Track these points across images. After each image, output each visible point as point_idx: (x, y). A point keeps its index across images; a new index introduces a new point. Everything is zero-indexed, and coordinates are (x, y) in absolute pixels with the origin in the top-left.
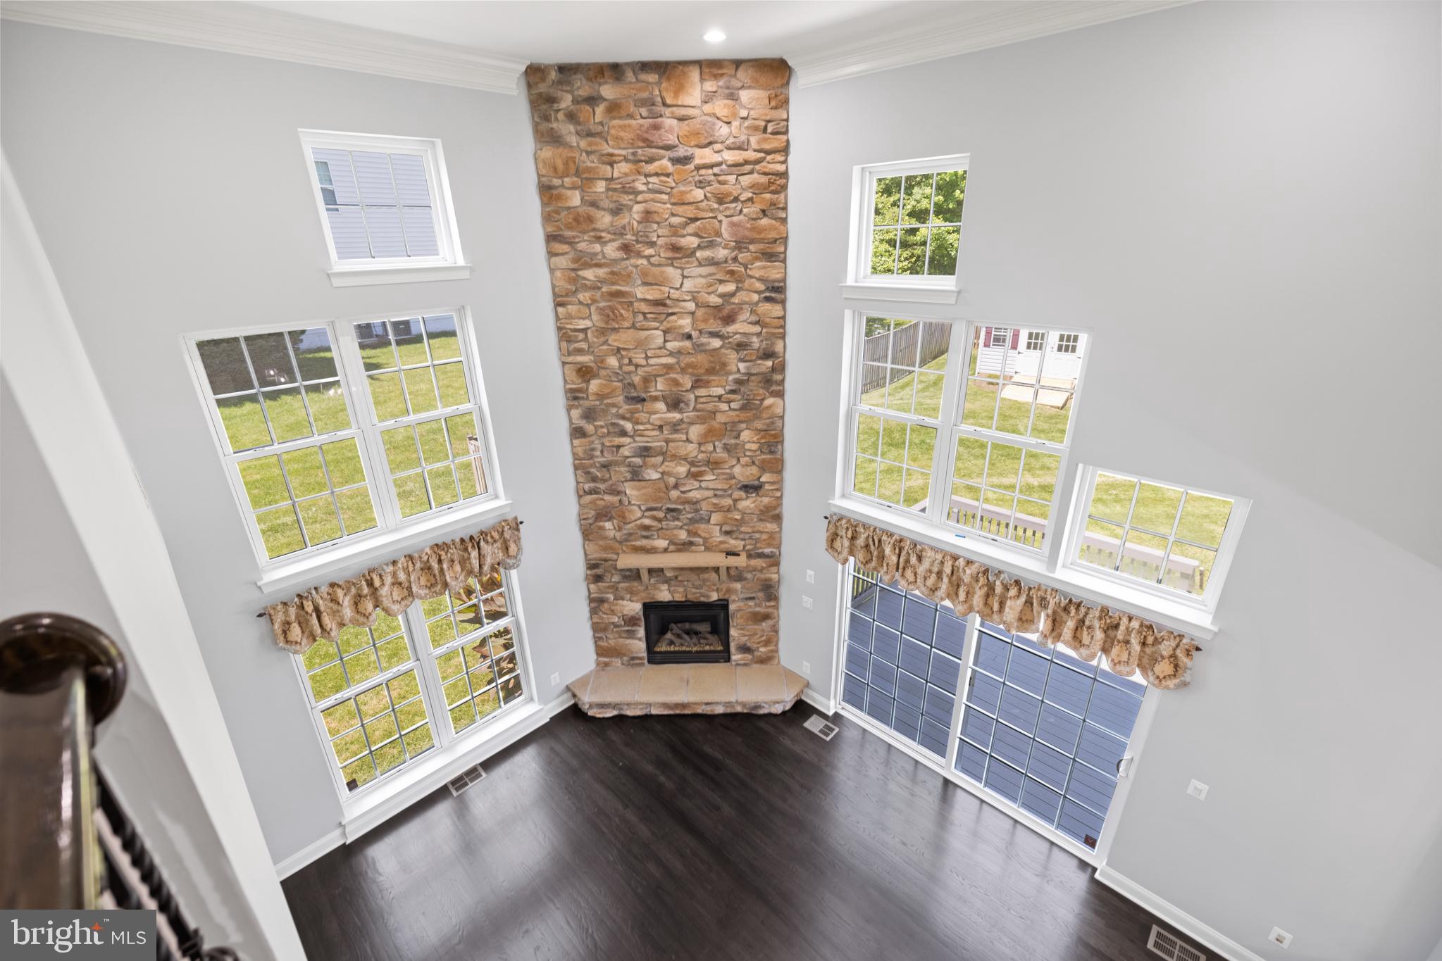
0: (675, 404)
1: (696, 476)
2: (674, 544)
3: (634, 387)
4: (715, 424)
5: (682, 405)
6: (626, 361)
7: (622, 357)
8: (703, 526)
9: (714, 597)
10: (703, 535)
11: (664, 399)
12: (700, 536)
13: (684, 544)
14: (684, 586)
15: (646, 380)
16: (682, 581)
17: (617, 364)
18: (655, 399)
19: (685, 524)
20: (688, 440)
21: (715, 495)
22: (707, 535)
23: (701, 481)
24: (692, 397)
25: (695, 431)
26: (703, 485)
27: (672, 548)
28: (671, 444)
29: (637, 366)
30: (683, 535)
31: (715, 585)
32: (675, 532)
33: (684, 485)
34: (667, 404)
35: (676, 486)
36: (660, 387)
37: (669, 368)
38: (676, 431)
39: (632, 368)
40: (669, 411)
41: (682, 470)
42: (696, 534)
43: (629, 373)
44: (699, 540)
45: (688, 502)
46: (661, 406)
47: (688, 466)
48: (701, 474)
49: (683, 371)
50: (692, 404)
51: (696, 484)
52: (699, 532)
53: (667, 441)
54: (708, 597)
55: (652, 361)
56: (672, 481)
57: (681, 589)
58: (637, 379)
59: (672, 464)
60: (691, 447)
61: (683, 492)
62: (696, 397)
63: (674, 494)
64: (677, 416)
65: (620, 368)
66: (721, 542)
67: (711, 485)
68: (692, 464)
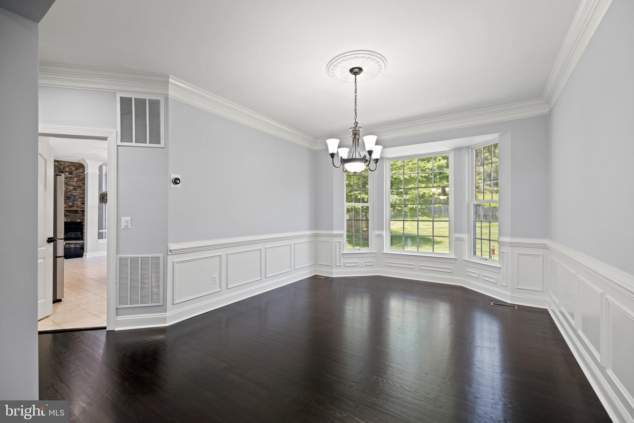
0: (71, 173)
1: (74, 189)
2: (69, 206)
3: (61, 169)
4: (80, 178)
5: (72, 174)
6: (59, 164)
7: (59, 163)
8: (76, 202)
9: (79, 221)
10: (76, 204)
11: (68, 172)
12: (75, 204)
13: (70, 206)
14: (70, 217)
15: (64, 168)
16: (70, 216)
17: (57, 164)
18: (66, 172)
19: (72, 201)
20: (73, 181)
21: (80, 194)
22: (77, 204)
23: (76, 191)
24: (75, 172)
25: (75, 179)
26: (77, 192)
27: (68, 207)
28: (69, 182)
29: (62, 165)
30: (71, 204)
31: (79, 217)
32: (69, 203)
33: (72, 191)
34: (69, 173)
35: (69, 192)
36: (67, 169)
37: (69, 165)
38: (71, 179)
39: (61, 165)
40: (69, 175)
41: (72, 188)
42: (74, 204)
43: (60, 166)
44: (75, 205)
45: (73, 196)
46: (67, 174)
47: (73, 187)
48: (77, 189)
49: (73, 166)
50: (75, 174)
51: (75, 192)
52: (75, 203)
53: (68, 181)
54: (77, 220)
55: (65, 164)
56: (69, 190)
57: (69, 218)
58: (61, 167)
59: (69, 187)
60: (74, 183)
61: (71, 193)
62: (76, 172)
63: (69, 193)
64: (71, 176)
65: (58, 165)
66: (80, 206)
67: (79, 192)
68: (74, 187)
